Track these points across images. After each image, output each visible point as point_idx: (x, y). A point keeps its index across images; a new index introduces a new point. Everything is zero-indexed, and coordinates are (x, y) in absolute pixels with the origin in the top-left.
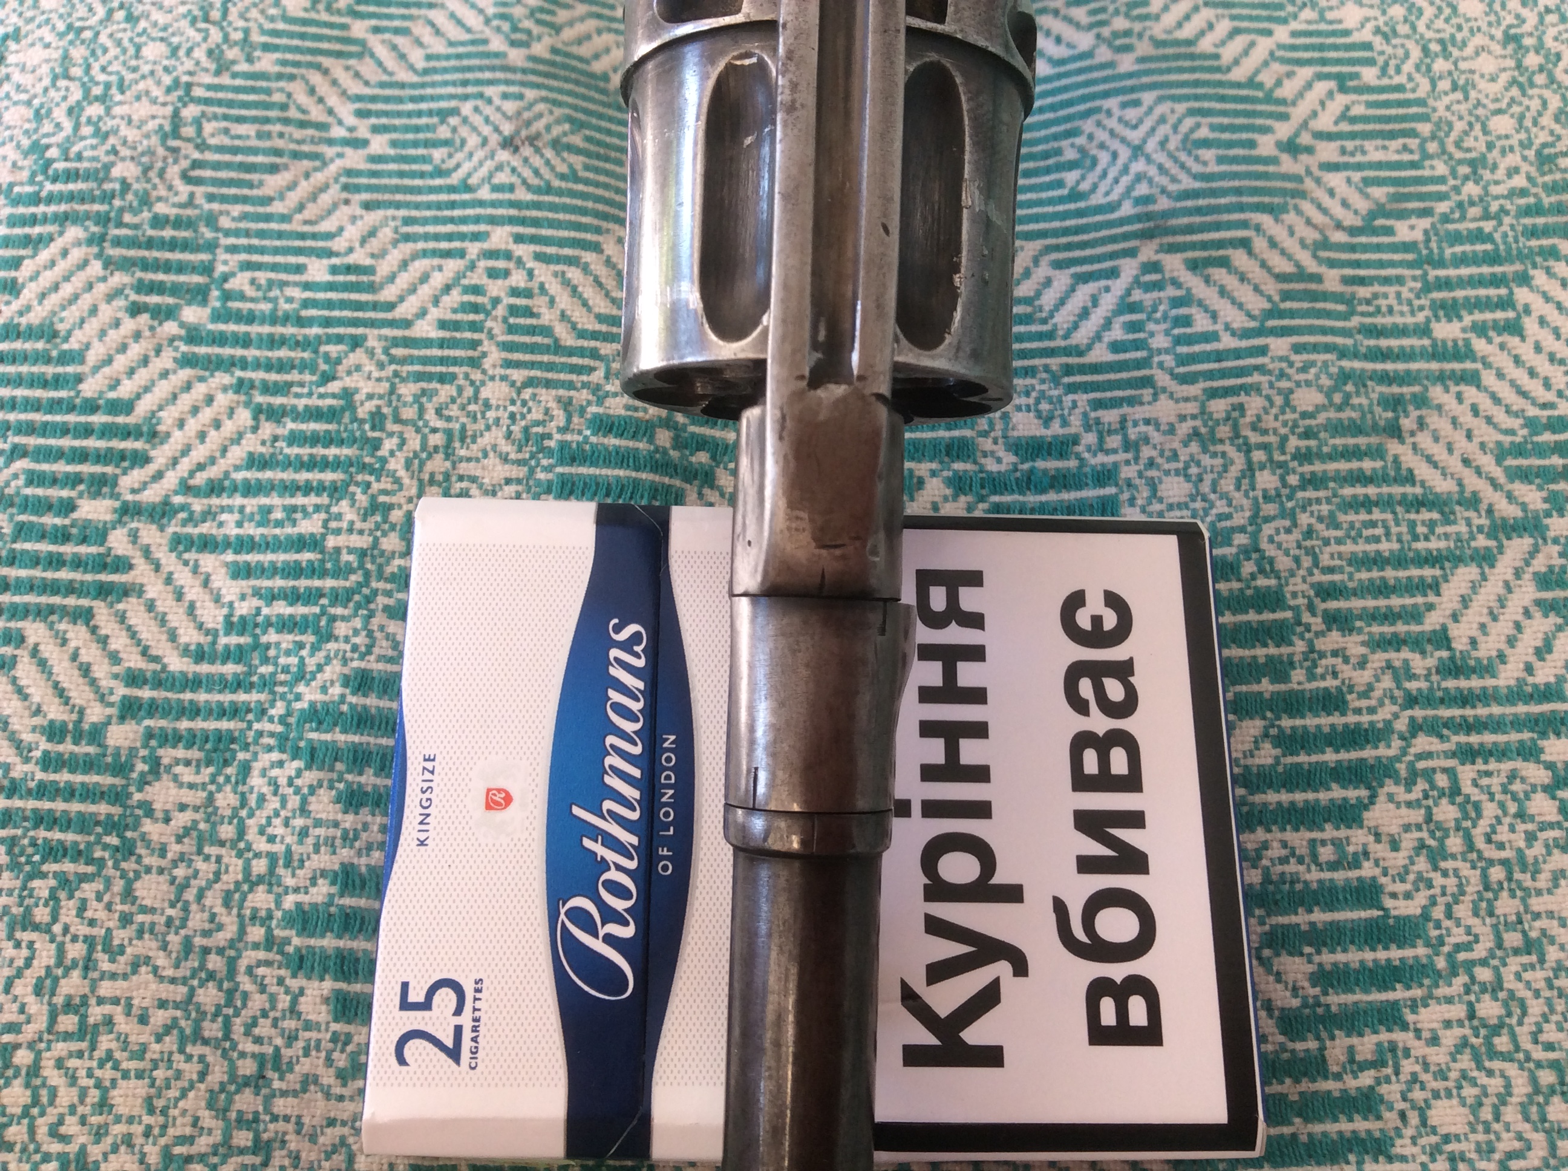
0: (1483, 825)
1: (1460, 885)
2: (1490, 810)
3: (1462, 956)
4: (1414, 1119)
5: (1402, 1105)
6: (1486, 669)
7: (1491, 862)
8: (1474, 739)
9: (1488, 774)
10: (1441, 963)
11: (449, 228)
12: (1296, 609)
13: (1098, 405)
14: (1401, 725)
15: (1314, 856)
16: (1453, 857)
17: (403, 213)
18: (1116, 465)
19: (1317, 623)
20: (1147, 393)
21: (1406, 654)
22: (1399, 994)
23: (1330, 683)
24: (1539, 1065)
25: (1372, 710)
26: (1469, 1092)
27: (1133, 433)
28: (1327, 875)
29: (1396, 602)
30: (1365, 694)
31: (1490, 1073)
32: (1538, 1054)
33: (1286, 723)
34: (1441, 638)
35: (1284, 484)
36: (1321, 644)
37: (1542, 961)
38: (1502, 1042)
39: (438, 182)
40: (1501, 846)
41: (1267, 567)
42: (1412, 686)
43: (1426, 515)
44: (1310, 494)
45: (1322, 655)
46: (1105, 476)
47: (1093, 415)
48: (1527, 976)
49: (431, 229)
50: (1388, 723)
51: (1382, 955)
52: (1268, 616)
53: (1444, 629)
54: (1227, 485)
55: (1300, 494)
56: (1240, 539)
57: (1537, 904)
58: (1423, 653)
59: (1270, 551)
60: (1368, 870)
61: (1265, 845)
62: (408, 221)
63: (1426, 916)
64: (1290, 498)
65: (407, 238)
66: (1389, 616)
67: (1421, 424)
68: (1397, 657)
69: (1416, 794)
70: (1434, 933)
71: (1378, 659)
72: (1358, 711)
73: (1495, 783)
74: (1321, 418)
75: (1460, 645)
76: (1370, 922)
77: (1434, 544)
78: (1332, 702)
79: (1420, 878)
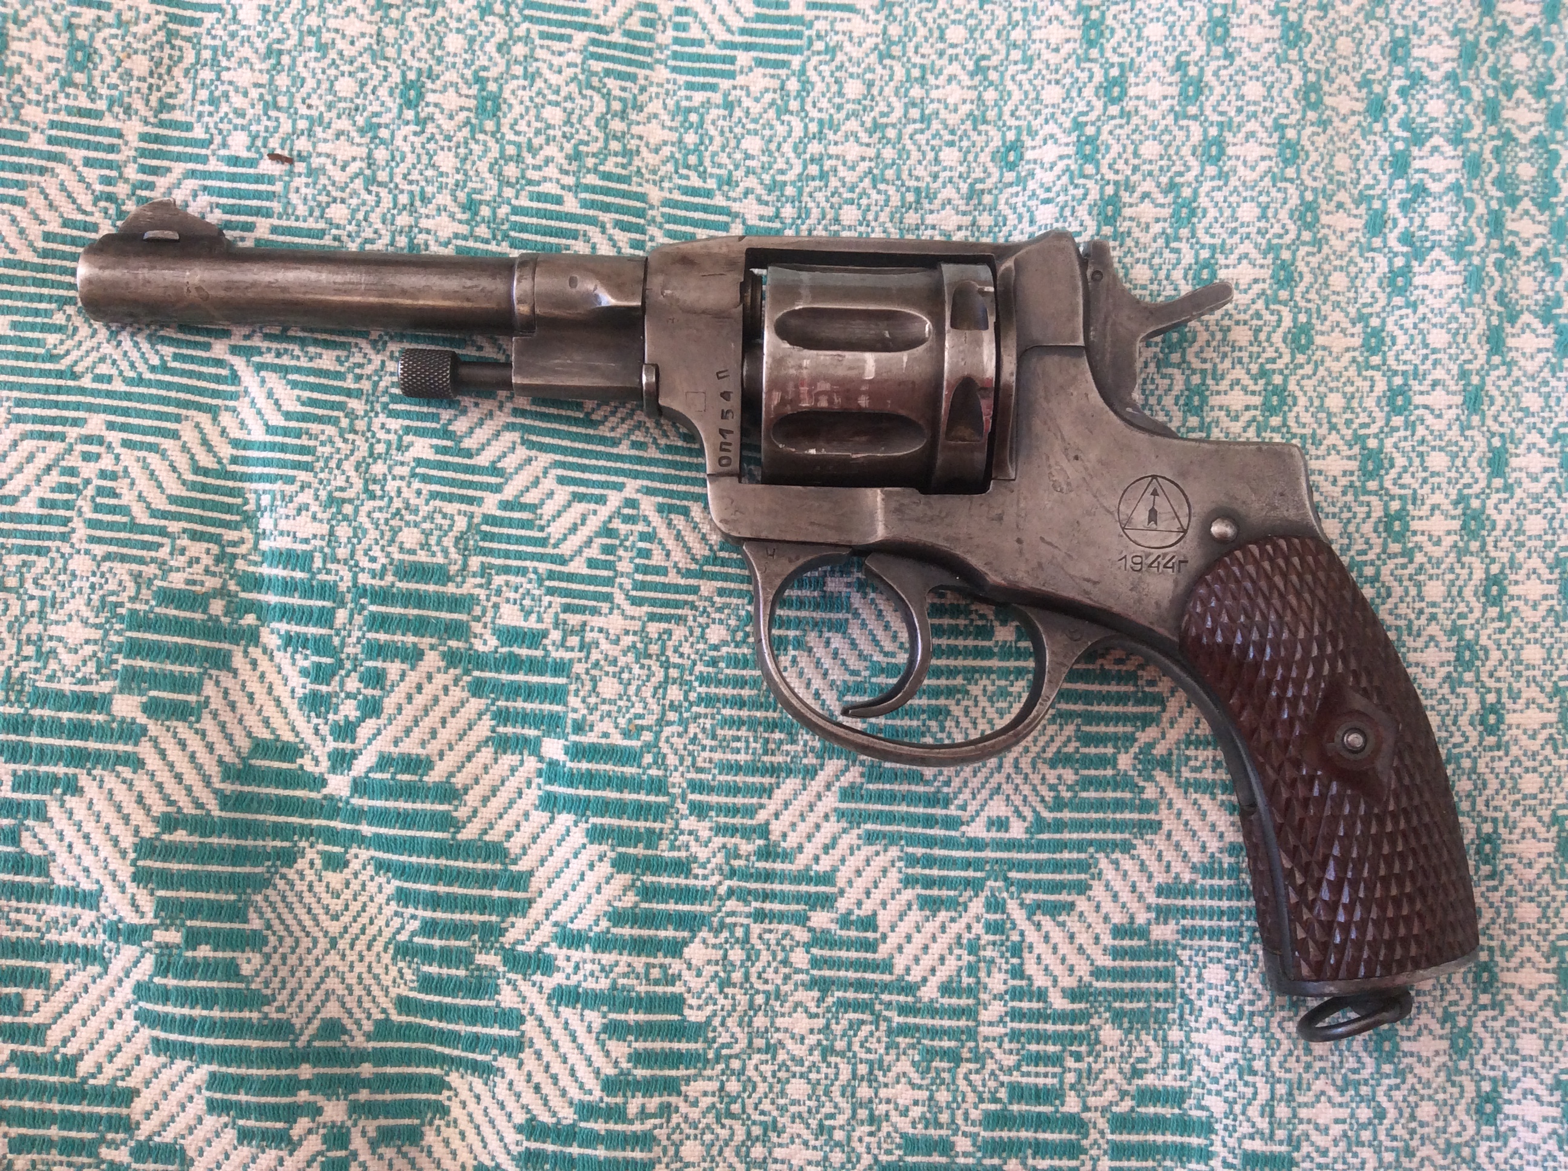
0: (759, 966)
1: (734, 1006)
2: (765, 956)
3: (724, 1052)
4: (671, 1151)
5: (665, 1142)
6: (786, 856)
7: (758, 992)
8: (768, 906)
9: (770, 931)
10: (711, 1055)
11: (53, 412)
12: (674, 798)
13: (567, 608)
14: (722, 890)
15: (647, 974)
16: (734, 985)
17: (16, 394)
18: (571, 661)
19: (684, 809)
20: (605, 607)
21: (737, 840)
22: (682, 1072)
23: (683, 854)
24: (754, 1123)
25: (705, 877)
26: (708, 1137)
27: (589, 636)
28: (652, 988)
29: (739, 800)
30: (703, 866)
31: (723, 1126)
32: (756, 1117)
33: (648, 879)
34: (764, 831)
35: (686, 699)
36: (684, 824)
37: (774, 1058)
38: (736, 1108)
39: (48, 366)
40: (766, 982)
41: (660, 761)
42: (736, 863)
43: (777, 735)
44: (701, 710)
45: (682, 833)
46: (561, 668)
47: (562, 616)
48: (762, 1068)
49: (38, 411)
50: (714, 888)
51: (676, 1046)
52: (652, 798)
53: (767, 823)
54: (647, 692)
55: (694, 709)
56: (647, 736)
57: (780, 1022)
58: (748, 839)
59: (665, 749)
60: (678, 988)
61: (617, 964)
62: (20, 403)
63: (708, 1022)
64: (688, 710)
65: (19, 419)
66: (733, 811)
67: (794, 661)
68: (731, 842)
69: (722, 938)
70: (711, 1035)
71: (718, 841)
72: (696, 877)
73: (772, 938)
74: (724, 650)
75: (775, 836)
76: (670, 1024)
77: (779, 759)
78: (682, 867)
79: (711, 997)
